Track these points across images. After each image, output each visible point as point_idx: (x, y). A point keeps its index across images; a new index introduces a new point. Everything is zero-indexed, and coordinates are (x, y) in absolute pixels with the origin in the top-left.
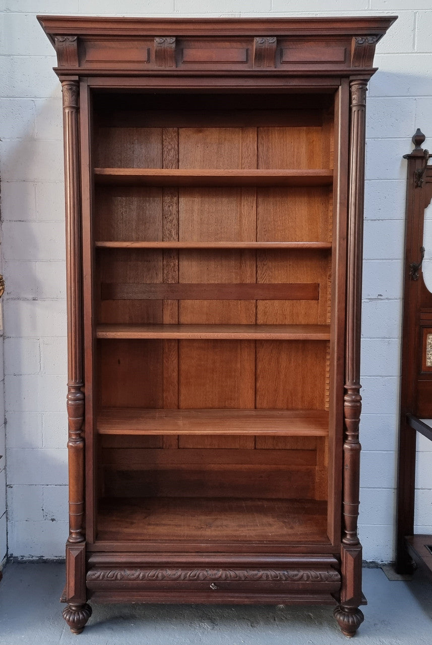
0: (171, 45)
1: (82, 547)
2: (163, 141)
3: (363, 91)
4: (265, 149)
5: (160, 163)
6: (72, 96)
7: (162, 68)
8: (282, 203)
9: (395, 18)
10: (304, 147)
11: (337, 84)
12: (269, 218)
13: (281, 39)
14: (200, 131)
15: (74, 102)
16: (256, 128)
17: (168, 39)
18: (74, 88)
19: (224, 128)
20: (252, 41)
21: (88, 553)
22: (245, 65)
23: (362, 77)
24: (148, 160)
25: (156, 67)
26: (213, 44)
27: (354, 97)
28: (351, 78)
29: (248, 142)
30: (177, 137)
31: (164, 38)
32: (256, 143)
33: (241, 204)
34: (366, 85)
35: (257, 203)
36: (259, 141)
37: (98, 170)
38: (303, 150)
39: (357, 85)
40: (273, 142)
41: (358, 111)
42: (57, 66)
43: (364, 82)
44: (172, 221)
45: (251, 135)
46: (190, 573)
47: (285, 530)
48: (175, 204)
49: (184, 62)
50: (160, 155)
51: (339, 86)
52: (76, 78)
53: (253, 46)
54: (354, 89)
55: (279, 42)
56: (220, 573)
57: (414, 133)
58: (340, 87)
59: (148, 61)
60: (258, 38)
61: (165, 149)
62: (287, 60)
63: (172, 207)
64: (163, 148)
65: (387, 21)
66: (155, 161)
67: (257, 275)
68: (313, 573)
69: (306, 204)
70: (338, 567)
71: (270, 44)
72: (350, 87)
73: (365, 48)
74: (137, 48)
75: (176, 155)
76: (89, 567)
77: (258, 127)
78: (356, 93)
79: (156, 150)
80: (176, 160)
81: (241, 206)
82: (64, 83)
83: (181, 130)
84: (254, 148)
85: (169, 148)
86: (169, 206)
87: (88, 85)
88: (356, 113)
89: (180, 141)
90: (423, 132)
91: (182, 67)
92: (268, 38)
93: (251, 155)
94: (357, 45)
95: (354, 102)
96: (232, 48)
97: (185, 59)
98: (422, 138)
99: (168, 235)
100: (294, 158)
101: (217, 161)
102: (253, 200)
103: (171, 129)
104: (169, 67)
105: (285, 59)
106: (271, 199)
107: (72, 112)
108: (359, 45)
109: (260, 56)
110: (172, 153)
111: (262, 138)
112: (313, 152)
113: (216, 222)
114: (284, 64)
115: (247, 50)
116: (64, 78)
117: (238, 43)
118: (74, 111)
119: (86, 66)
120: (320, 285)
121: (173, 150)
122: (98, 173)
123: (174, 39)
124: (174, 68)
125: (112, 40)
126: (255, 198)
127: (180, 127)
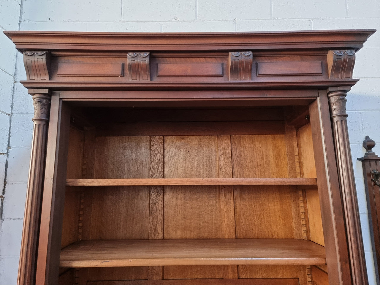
0: (144, 59)
2: (151, 147)
3: (343, 101)
4: (238, 152)
5: (148, 165)
6: (42, 109)
7: (138, 81)
8: (256, 200)
9: (372, 32)
10: (271, 150)
11: (315, 96)
12: (246, 213)
13: (257, 53)
14: (183, 138)
15: (44, 115)
16: (229, 136)
17: (142, 54)
18: (44, 101)
19: (202, 136)
20: (227, 56)
22: (221, 78)
23: (341, 89)
24: (138, 163)
25: (130, 80)
26: (188, 60)
27: (333, 107)
28: (330, 89)
29: (223, 147)
30: (163, 144)
31: (138, 53)
32: (230, 148)
33: (219, 200)
34: (345, 95)
35: (234, 200)
36: (233, 146)
38: (271, 153)
39: (337, 96)
40: (245, 147)
41: (342, 121)
42: (26, 80)
43: (343, 93)
44: (158, 217)
45: (225, 142)
48: (160, 202)
49: (160, 76)
50: (148, 158)
51: (316, 97)
52: (46, 91)
53: (228, 60)
54: (333, 99)
55: (254, 56)
57: (363, 139)
58: (318, 99)
59: (123, 74)
60: (233, 53)
61: (152, 153)
62: (263, 73)
63: (158, 204)
64: (151, 153)
65: (364, 35)
66: (144, 163)
67: (239, 269)
69: (278, 201)
71: (247, 58)
72: (329, 98)
73: (344, 60)
74: (111, 63)
75: (162, 158)
77: (231, 135)
78: (337, 103)
79: (144, 154)
80: (162, 163)
81: (219, 202)
82: (35, 96)
83: (166, 138)
84: (229, 152)
85: (156, 152)
86: (155, 203)
87: (60, 99)
88: (339, 123)
89: (165, 146)
90: (371, 138)
91: (156, 80)
92: (243, 52)
93: (227, 158)
94: (336, 57)
95: (335, 113)
96: (207, 62)
97: (160, 73)
98: (372, 143)
99: (153, 231)
100: (263, 160)
101: (198, 163)
102: (231, 197)
103: (157, 137)
104: (144, 79)
105: (261, 72)
106: (247, 196)
107: (39, 124)
108: (338, 57)
109: (236, 69)
110: (158, 157)
111: (235, 143)
112: (279, 155)
113: (197, 218)
114: (260, 77)
115: (222, 64)
116: (33, 91)
117: (213, 58)
118: (43, 123)
119: (58, 80)
120: (300, 280)
121: (159, 154)
122: (70, 184)
123: (148, 53)
124: (149, 81)
125: (87, 56)
126: (232, 195)
127: (166, 136)
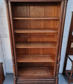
1: (16, 79)
6: (7, 4)
10: (53, 10)
14: (34, 7)
16: (44, 6)
21: (17, 79)
37: (14, 18)
46: (33, 82)
47: (47, 74)
48: (29, 21)
50: (26, 12)
56: (37, 82)
58: (62, 1)
64: (27, 10)
68: (51, 81)
70: (55, 81)
72: (65, 1)
76: (17, 81)
81: (41, 21)
83: (30, 7)
84: (44, 10)
87: (10, 1)
89: (30, 9)
95: (65, 5)
107: (7, 7)
121: (29, 11)
